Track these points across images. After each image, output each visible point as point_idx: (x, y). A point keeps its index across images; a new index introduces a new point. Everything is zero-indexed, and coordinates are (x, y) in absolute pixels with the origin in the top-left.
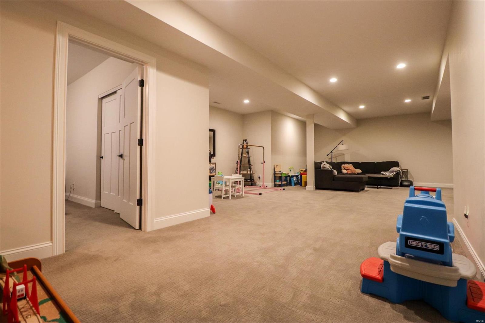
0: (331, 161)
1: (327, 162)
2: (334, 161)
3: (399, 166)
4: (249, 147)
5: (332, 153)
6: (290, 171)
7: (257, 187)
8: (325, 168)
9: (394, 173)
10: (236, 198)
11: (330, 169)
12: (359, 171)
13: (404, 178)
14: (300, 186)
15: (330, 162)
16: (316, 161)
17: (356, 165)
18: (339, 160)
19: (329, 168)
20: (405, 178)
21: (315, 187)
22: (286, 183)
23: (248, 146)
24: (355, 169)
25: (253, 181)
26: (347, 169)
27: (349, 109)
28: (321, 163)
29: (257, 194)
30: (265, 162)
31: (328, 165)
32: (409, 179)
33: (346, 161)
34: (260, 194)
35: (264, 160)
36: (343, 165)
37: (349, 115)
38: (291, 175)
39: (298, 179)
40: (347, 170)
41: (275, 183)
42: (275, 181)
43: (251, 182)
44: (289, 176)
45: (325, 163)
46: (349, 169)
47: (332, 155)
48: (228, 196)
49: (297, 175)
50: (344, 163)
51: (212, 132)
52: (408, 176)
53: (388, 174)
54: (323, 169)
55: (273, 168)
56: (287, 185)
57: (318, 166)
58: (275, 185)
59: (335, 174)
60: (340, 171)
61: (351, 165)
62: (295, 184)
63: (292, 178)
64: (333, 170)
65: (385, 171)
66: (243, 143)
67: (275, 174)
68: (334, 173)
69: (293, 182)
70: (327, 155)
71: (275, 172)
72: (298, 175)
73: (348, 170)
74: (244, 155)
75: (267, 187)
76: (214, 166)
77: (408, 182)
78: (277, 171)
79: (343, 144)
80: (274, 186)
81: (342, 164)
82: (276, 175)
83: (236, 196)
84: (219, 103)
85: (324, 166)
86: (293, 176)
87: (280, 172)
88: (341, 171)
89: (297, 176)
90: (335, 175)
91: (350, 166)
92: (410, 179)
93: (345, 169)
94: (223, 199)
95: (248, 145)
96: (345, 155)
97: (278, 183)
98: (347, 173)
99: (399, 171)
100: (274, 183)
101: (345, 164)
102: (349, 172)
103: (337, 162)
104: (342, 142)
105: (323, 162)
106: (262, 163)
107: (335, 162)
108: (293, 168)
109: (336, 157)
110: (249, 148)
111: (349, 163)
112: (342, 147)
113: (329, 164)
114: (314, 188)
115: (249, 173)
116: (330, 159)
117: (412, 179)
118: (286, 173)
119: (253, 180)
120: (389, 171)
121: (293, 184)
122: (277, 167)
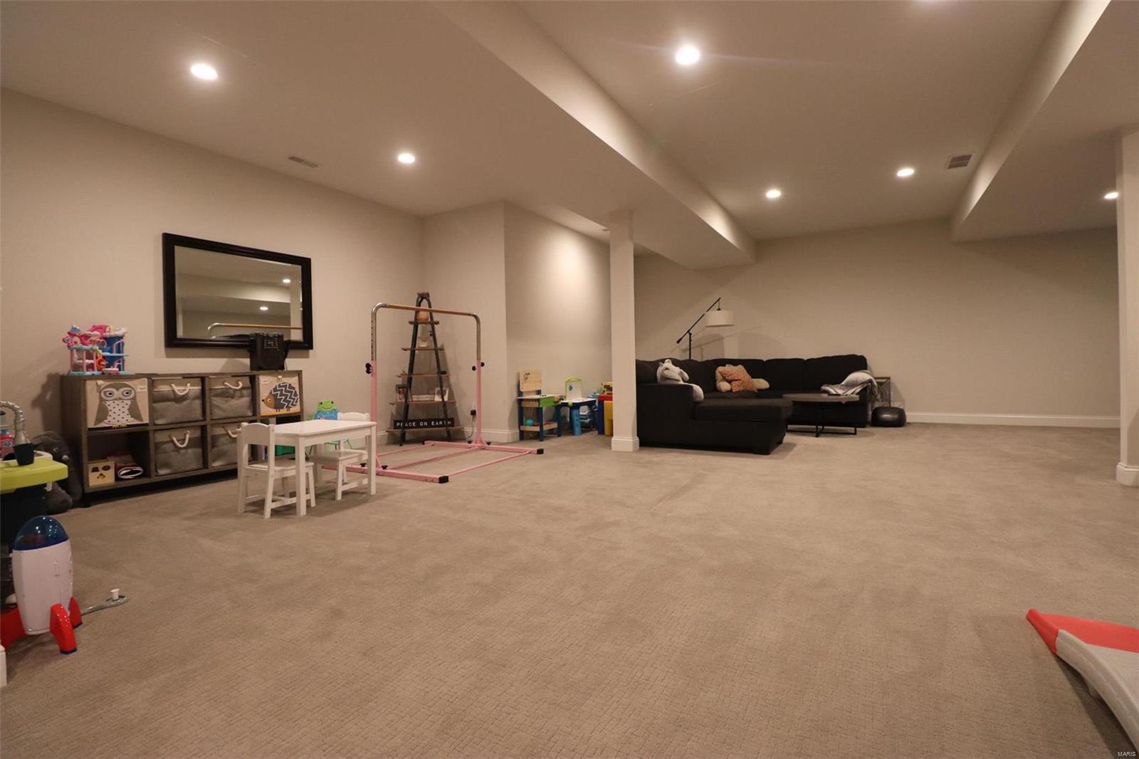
0: (688, 358)
1: (676, 362)
2: (697, 357)
3: (866, 369)
4: (436, 317)
5: (690, 334)
6: (571, 388)
7: (460, 447)
8: (670, 379)
9: (858, 389)
10: (340, 502)
11: (682, 383)
12: (763, 384)
13: (878, 401)
14: (600, 433)
15: (685, 361)
16: (641, 359)
17: (755, 367)
18: (709, 355)
19: (680, 379)
20: (881, 400)
21: (637, 439)
22: (555, 425)
23: (434, 314)
24: (752, 378)
25: (452, 425)
26: (730, 378)
27: (734, 200)
28: (656, 364)
29: (432, 481)
30: (483, 365)
31: (677, 370)
32: (892, 405)
33: (728, 356)
34: (444, 480)
35: (479, 358)
36: (720, 369)
37: (734, 220)
38: (570, 400)
39: (592, 414)
40: (730, 382)
41: (521, 427)
42: (521, 423)
43: (445, 428)
44: (566, 404)
45: (668, 364)
46: (736, 380)
47: (690, 340)
48: (295, 504)
49: (589, 399)
50: (723, 362)
51: (299, 268)
52: (890, 394)
53: (840, 392)
54: (663, 383)
55: (514, 383)
56: (558, 433)
57: (646, 374)
58: (523, 436)
59: (697, 396)
60: (710, 387)
61: (740, 367)
62: (586, 428)
63: (575, 412)
64: (692, 387)
65: (833, 384)
66: (419, 304)
67: (520, 401)
68: (694, 395)
69: (577, 423)
70: (678, 342)
71: (520, 393)
72: (595, 401)
73: (734, 383)
74: (421, 344)
75: (489, 443)
76: (293, 381)
77: (894, 414)
78: (529, 393)
79: (719, 309)
80: (517, 437)
81: (718, 367)
82: (525, 405)
83: (339, 497)
84: (313, 165)
85: (666, 372)
86: (577, 406)
87: (539, 392)
88: (715, 386)
89: (590, 404)
90: (698, 399)
91: (739, 371)
92: (895, 404)
93: (725, 379)
94: (272, 515)
95: (433, 309)
96: (725, 340)
97: (531, 428)
98: (731, 391)
99: (870, 381)
100: (519, 427)
101: (724, 366)
102: (736, 387)
103: (704, 360)
104: (717, 305)
105: (663, 361)
106: (474, 368)
107: (700, 360)
108: (579, 380)
109: (700, 346)
110: (435, 319)
111: (734, 362)
112: (716, 318)
113: (681, 368)
114: (634, 443)
115: (438, 399)
116: (684, 351)
117: (900, 403)
118: (557, 396)
119: (452, 420)
120: (843, 383)
121: (577, 429)
122: (526, 379)
